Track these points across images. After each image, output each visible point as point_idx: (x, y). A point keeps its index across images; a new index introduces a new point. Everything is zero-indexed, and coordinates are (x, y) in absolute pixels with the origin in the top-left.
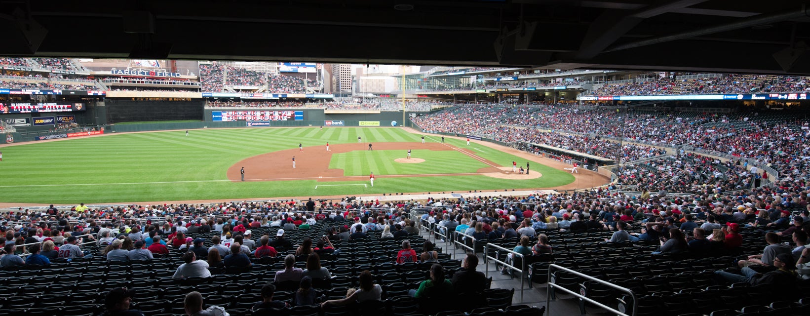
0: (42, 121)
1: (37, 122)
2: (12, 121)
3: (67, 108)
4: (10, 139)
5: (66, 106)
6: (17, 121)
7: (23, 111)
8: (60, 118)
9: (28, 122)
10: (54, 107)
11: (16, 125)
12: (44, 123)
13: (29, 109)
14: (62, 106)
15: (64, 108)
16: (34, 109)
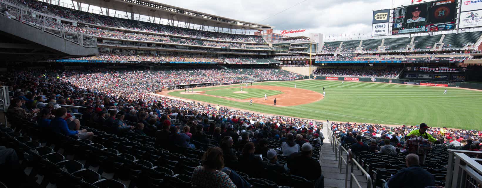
0: (439, 77)
1: (436, 77)
2: (422, 75)
3: (455, 71)
4: (390, 81)
5: (454, 69)
6: (424, 75)
7: (425, 71)
8: (455, 76)
9: (430, 76)
10: (445, 69)
11: (423, 77)
12: (440, 78)
13: (429, 70)
14: (451, 69)
15: (452, 70)
16: (432, 70)
